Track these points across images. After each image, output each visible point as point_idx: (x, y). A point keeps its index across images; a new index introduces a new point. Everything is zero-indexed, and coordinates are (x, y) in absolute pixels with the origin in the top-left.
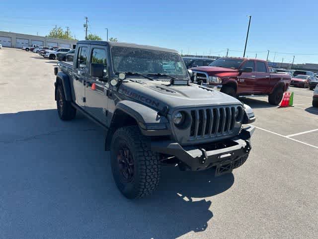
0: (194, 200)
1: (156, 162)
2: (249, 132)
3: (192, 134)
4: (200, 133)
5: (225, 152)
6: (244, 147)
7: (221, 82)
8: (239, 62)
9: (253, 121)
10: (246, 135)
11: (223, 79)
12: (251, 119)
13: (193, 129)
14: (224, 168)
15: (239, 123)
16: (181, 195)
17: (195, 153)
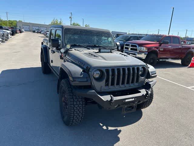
0: (110, 128)
1: (81, 103)
2: (150, 85)
3: (107, 85)
4: (113, 84)
5: (129, 98)
6: (144, 95)
7: (147, 50)
8: (160, 38)
9: (155, 76)
10: (148, 86)
11: (149, 49)
12: (152, 75)
13: (107, 81)
14: (129, 109)
15: (143, 78)
16: (101, 125)
17: (106, 98)
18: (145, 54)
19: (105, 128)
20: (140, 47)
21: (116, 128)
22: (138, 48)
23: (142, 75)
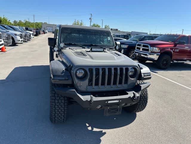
1: (63, 101)
2: (141, 86)
5: (113, 99)
6: (131, 97)
7: (159, 51)
9: (150, 78)
10: (137, 88)
12: (145, 77)
14: (112, 111)
15: (132, 79)
18: (157, 55)
19: (90, 128)
20: (152, 48)
21: (101, 130)
22: (151, 49)
23: (132, 76)
